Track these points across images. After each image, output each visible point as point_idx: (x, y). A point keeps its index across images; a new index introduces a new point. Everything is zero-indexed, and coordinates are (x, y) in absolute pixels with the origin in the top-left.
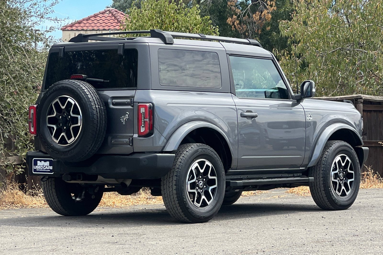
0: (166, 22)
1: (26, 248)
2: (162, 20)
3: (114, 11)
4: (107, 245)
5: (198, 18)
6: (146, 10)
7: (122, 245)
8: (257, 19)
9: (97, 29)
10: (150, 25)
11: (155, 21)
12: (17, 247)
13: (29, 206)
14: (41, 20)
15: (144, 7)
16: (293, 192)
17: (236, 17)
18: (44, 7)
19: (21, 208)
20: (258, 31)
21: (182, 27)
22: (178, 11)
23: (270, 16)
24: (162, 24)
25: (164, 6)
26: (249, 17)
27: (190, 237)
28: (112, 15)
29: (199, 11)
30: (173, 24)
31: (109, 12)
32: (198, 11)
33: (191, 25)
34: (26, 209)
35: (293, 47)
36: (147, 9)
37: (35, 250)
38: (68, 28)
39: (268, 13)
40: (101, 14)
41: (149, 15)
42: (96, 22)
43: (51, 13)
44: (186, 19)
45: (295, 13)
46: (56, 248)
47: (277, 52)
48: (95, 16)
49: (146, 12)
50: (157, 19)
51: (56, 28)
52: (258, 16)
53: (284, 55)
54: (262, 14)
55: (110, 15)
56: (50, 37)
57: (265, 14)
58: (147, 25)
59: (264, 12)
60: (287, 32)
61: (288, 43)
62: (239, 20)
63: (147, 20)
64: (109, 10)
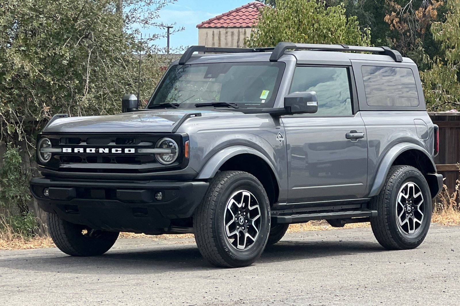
0: (304, 23)
1: (109, 282)
2: (299, 20)
3: (260, 5)
4: (197, 280)
5: (343, 18)
6: (281, 9)
7: (214, 280)
8: (420, 16)
9: (239, 26)
10: (286, 26)
11: (291, 21)
12: (100, 281)
13: (131, 235)
14: (145, 26)
15: (279, 6)
16: (436, 221)
17: (395, 14)
18: (149, 11)
19: (121, 238)
20: (421, 31)
21: (323, 28)
22: (318, 10)
23: (436, 13)
24: (300, 25)
25: (302, 4)
26: (411, 14)
27: (292, 272)
28: (257, 9)
29: (344, 10)
30: (313, 25)
31: (254, 6)
32: (342, 10)
33: (333, 27)
34: (126, 239)
35: (447, 52)
36: (282, 7)
37: (118, 284)
38: (205, 25)
39: (433, 9)
40: (244, 9)
41: (285, 15)
42: (238, 17)
43: (156, 18)
44: (328, 20)
45: (450, 13)
46: (141, 282)
47: (429, 59)
48: (237, 11)
49: (282, 11)
50: (294, 19)
51: (161, 36)
52: (422, 13)
53: (436, 63)
54: (426, 11)
55: (255, 9)
56: (153, 45)
57: (429, 11)
58: (283, 26)
59: (428, 8)
60: (440, 35)
61: (442, 48)
62: (399, 17)
63: (282, 21)
64: (253, 4)
